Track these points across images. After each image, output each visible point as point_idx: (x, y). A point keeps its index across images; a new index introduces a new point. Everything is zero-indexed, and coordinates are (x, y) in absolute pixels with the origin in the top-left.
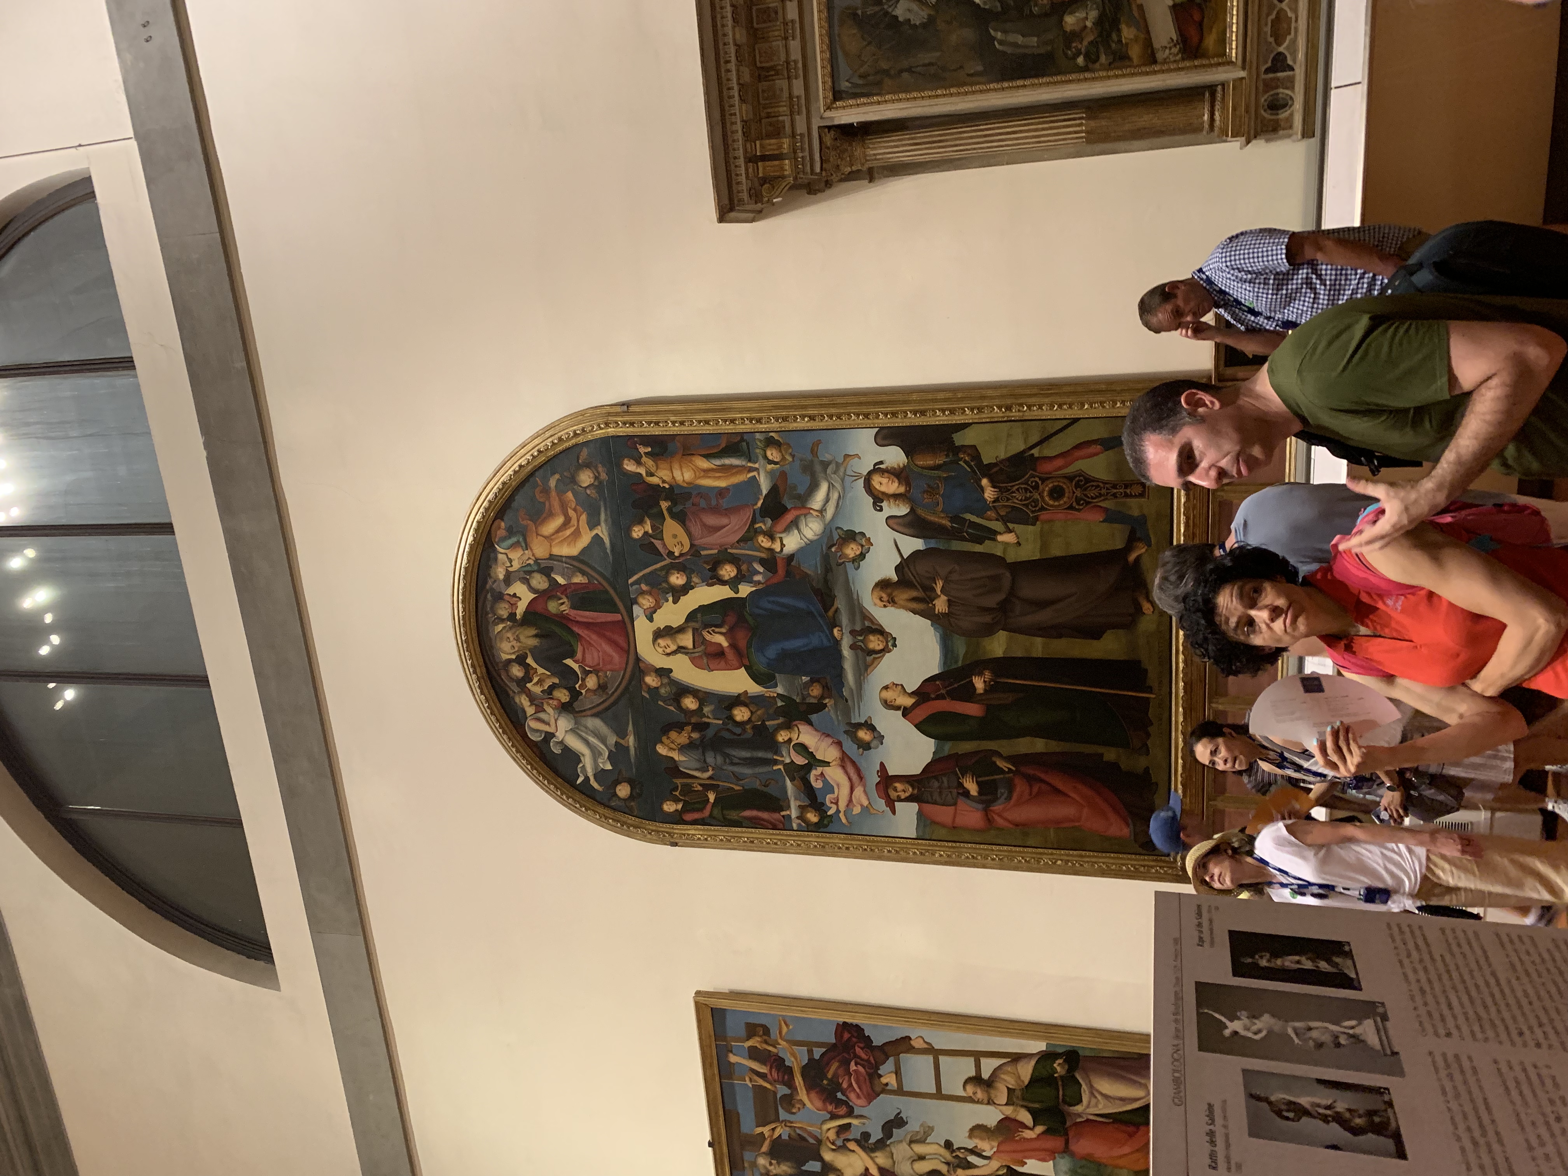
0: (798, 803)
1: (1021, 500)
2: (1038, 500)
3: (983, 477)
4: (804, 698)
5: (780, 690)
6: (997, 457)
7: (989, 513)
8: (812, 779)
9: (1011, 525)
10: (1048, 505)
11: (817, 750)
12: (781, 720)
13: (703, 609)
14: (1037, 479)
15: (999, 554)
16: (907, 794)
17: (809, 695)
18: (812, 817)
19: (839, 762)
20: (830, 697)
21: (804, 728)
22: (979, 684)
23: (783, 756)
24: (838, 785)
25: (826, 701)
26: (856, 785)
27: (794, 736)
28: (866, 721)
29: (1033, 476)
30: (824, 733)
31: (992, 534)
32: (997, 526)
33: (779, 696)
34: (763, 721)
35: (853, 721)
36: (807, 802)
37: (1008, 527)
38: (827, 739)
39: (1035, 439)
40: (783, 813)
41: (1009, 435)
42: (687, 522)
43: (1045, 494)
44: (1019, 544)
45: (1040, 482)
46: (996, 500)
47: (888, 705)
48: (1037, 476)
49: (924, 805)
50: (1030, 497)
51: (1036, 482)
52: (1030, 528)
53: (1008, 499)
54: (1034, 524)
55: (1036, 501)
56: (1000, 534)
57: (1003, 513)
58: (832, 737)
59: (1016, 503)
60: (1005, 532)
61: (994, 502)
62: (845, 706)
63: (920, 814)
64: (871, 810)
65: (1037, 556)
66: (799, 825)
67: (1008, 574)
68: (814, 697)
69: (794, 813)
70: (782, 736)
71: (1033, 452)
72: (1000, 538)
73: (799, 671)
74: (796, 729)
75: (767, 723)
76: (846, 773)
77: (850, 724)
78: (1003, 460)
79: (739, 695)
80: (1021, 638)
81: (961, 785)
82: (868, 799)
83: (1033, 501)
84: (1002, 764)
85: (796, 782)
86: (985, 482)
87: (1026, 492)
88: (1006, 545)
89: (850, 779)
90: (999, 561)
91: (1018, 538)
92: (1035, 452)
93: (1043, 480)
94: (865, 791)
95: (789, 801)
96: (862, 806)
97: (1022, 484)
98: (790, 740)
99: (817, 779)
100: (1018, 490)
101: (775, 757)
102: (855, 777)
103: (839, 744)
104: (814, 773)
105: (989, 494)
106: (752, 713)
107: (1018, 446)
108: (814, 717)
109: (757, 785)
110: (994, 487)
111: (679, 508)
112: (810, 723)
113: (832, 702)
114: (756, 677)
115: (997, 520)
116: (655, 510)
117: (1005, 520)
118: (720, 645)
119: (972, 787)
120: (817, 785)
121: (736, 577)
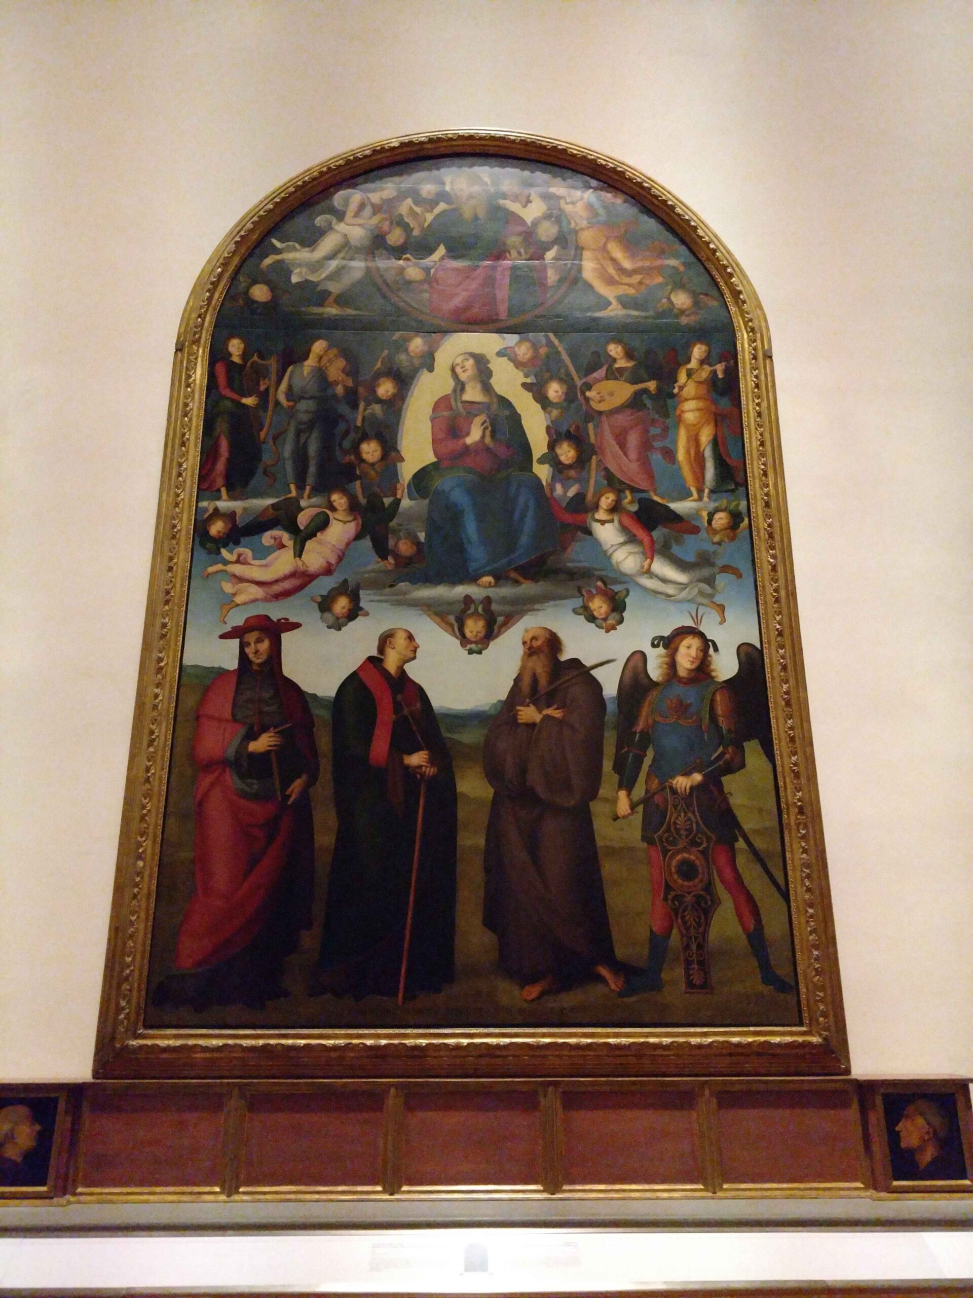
0: (239, 512)
1: (675, 823)
2: (676, 845)
3: (704, 776)
4: (395, 532)
5: (406, 503)
6: (730, 793)
7: (656, 781)
8: (276, 532)
9: (640, 808)
10: (672, 858)
11: (320, 543)
12: (363, 501)
13: (515, 419)
14: (705, 845)
15: (601, 792)
16: (251, 656)
17: (399, 539)
18: (217, 528)
19: (302, 568)
20: (397, 565)
21: (351, 528)
22: (417, 759)
23: (309, 497)
24: (266, 566)
25: (391, 560)
26: (267, 589)
27: (340, 515)
28: (361, 609)
29: (709, 839)
30: (344, 553)
31: (628, 784)
32: (639, 790)
33: (397, 502)
34: (359, 478)
35: (361, 592)
36: (240, 522)
37: (637, 804)
38: (336, 556)
39: (760, 843)
40: (223, 490)
41: (760, 810)
42: (629, 412)
43: (685, 855)
44: (616, 818)
45: (701, 848)
46: (674, 791)
47: (385, 640)
48: (708, 846)
49: (234, 680)
50: (680, 836)
51: (701, 844)
52: (638, 834)
53: (675, 807)
54: (644, 838)
55: (673, 843)
56: (629, 795)
57: (657, 799)
58: (338, 563)
59: (671, 816)
60: (631, 800)
61: (671, 787)
62: (380, 584)
63: (221, 674)
64: (227, 607)
65: (600, 842)
66: (206, 510)
67: (572, 803)
68: (396, 544)
69: (224, 505)
70: (338, 499)
71: (741, 840)
72: (622, 794)
73: (433, 527)
74: (350, 518)
75: (358, 483)
76: (286, 578)
77: (358, 588)
78: (728, 803)
79: (398, 452)
80: (483, 819)
81: (264, 729)
82: (245, 604)
83: (675, 838)
84: (297, 785)
85: (271, 510)
86: (697, 777)
87: (686, 830)
88: (614, 801)
89: (277, 581)
90: (592, 793)
91: (625, 817)
92: (741, 844)
93: (704, 853)
94: (255, 601)
95: (241, 499)
96: (234, 595)
97: (697, 823)
98: (333, 509)
99: (275, 539)
100: (690, 819)
101: (308, 488)
102: (277, 588)
103: (328, 571)
104: (286, 537)
105: (682, 783)
106: (373, 465)
107: (748, 823)
108: (367, 543)
109: (267, 458)
110: (692, 788)
111: (649, 403)
112: (358, 537)
113: (390, 568)
114: (422, 477)
115: (647, 791)
116: (643, 373)
117: (647, 801)
118: (468, 434)
119: (262, 744)
120: (267, 538)
121: (560, 463)
